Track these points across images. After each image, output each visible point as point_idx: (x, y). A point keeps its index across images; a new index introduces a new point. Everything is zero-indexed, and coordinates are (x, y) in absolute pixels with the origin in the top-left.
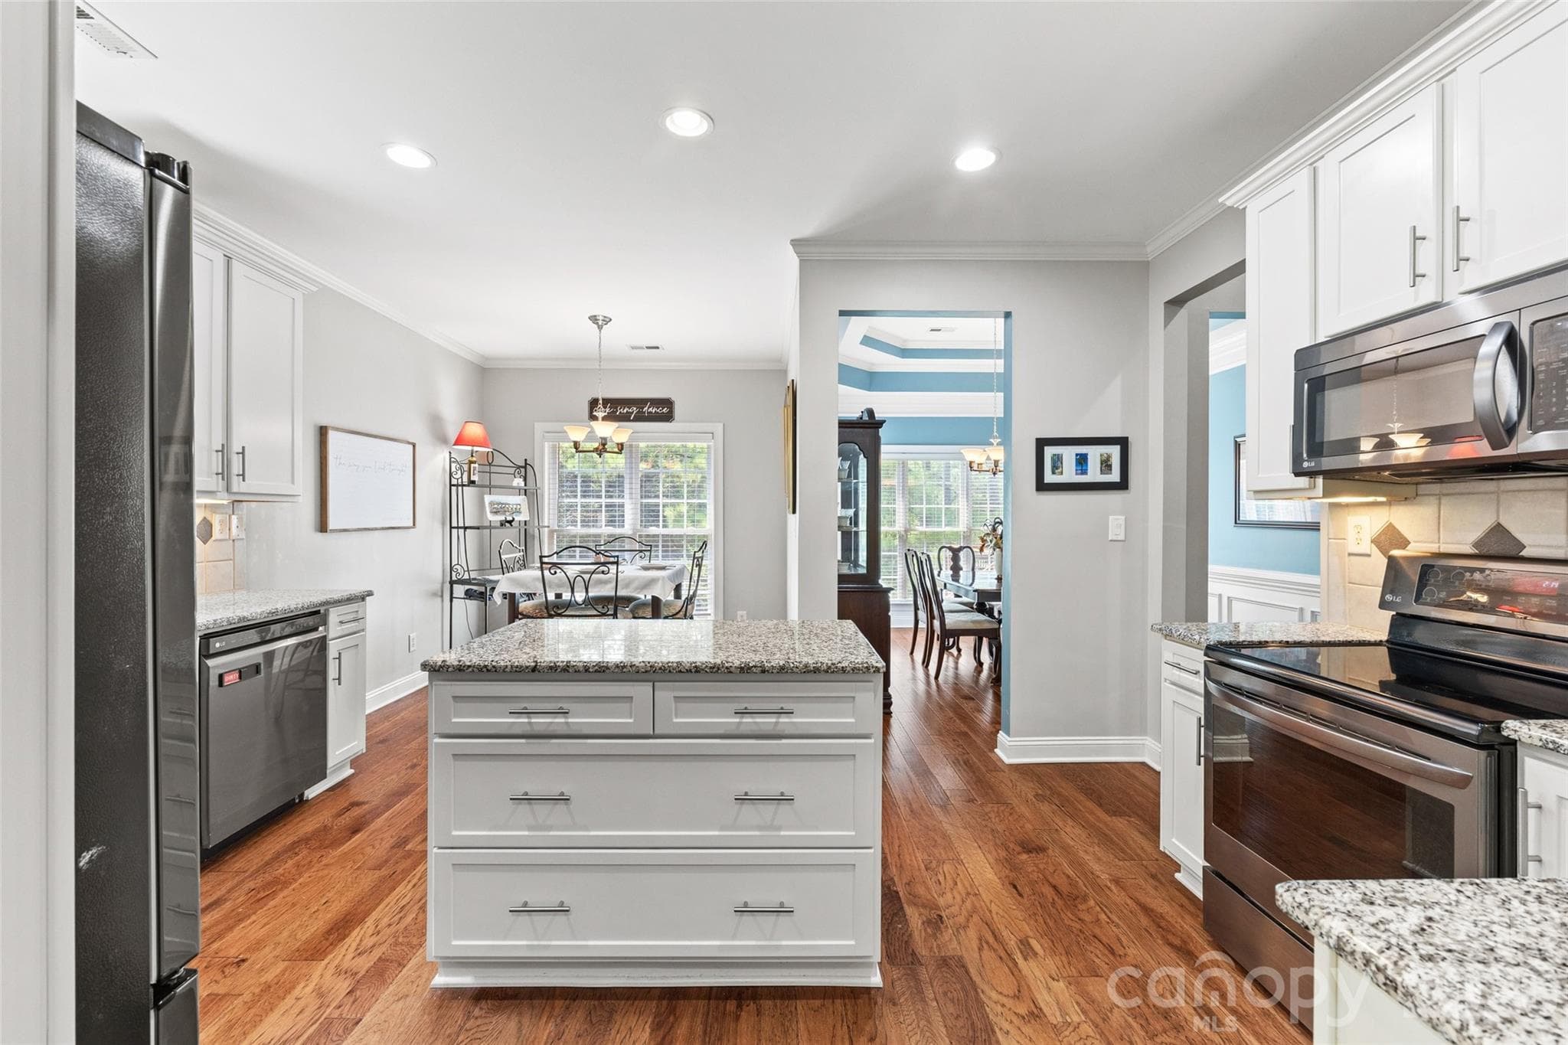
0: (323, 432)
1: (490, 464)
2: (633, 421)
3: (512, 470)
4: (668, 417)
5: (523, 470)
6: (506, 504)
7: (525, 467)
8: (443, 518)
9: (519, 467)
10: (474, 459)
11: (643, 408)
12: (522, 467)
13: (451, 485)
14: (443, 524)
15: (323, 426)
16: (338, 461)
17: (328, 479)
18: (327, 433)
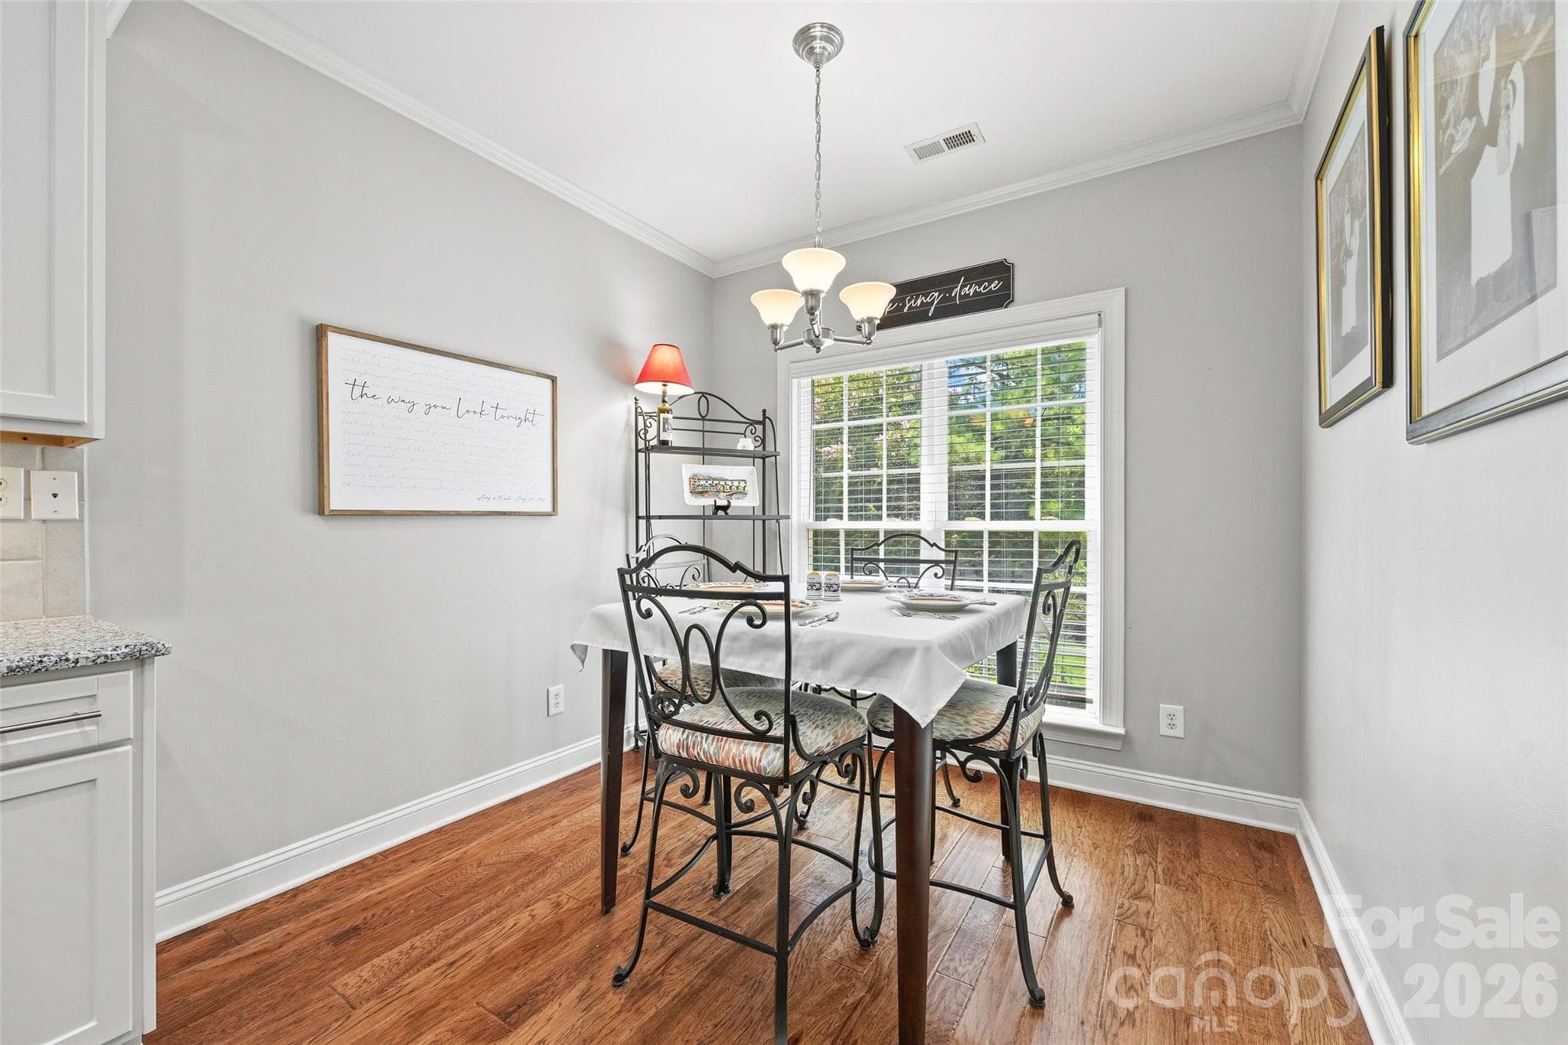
0: (320, 333)
1: (703, 418)
2: (935, 317)
3: (741, 428)
4: (1002, 299)
5: (759, 428)
6: (720, 480)
7: (763, 423)
8: (627, 503)
9: (753, 423)
10: (667, 406)
11: (951, 291)
12: (758, 423)
13: (638, 451)
14: (627, 512)
15: (316, 324)
16: (357, 391)
17: (328, 419)
18: (327, 337)
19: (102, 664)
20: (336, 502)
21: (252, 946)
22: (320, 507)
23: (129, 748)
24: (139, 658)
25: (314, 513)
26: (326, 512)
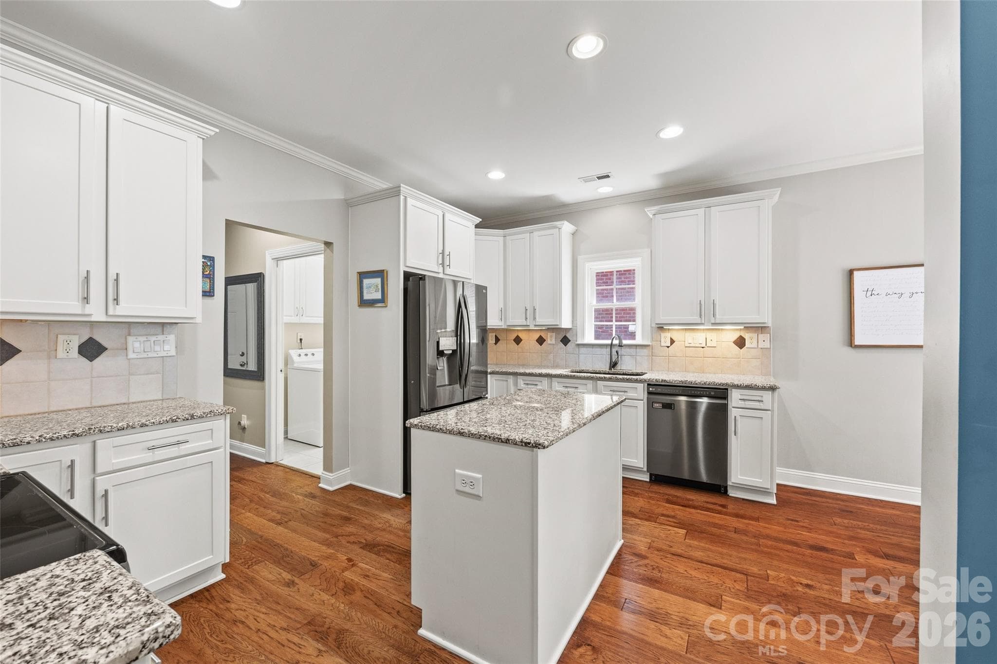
0: (851, 272)
15: (849, 269)
16: (869, 293)
17: (854, 307)
18: (853, 274)
19: (763, 388)
20: (857, 342)
21: (814, 498)
22: (851, 343)
23: (770, 412)
24: (773, 389)
25: (848, 346)
26: (853, 346)
